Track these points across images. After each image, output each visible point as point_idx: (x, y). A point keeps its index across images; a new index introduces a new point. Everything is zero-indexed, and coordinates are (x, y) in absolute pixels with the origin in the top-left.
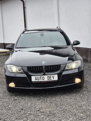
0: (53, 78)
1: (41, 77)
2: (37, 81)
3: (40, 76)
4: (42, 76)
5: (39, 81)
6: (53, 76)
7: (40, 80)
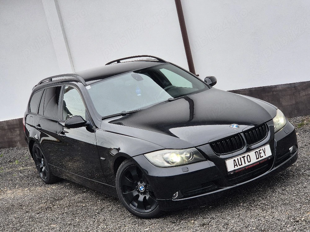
0: (264, 152)
1: (244, 157)
2: (239, 167)
3: (241, 156)
4: (246, 155)
5: (241, 166)
6: (263, 148)
7: (244, 165)
